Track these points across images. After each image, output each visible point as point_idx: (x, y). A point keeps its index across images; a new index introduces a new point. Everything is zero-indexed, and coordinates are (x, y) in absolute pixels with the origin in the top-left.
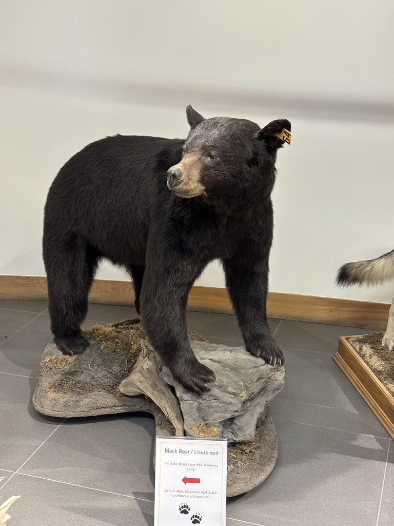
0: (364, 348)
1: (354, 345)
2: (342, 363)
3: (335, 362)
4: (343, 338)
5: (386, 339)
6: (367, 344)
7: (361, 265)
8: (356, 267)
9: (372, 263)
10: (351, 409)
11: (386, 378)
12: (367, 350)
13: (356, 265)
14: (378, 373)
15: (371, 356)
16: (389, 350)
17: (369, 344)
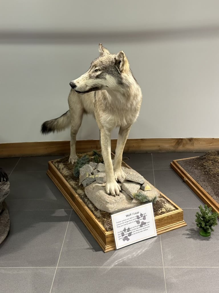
0: (60, 165)
1: (55, 165)
2: (51, 175)
3: (48, 175)
4: (50, 162)
5: (71, 159)
6: (61, 163)
7: (52, 121)
8: (49, 123)
9: (57, 120)
10: (54, 198)
11: (69, 179)
12: (61, 166)
13: (49, 122)
14: (66, 177)
15: (63, 169)
16: (72, 164)
17: (63, 163)
